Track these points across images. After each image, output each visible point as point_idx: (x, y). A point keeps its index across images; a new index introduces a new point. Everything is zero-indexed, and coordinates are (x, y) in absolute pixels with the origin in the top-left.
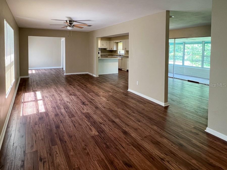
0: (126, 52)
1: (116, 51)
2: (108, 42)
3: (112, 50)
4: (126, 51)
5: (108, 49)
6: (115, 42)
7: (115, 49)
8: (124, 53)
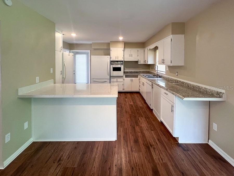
0: (168, 69)
1: (152, 66)
3: (146, 63)
8: (165, 71)
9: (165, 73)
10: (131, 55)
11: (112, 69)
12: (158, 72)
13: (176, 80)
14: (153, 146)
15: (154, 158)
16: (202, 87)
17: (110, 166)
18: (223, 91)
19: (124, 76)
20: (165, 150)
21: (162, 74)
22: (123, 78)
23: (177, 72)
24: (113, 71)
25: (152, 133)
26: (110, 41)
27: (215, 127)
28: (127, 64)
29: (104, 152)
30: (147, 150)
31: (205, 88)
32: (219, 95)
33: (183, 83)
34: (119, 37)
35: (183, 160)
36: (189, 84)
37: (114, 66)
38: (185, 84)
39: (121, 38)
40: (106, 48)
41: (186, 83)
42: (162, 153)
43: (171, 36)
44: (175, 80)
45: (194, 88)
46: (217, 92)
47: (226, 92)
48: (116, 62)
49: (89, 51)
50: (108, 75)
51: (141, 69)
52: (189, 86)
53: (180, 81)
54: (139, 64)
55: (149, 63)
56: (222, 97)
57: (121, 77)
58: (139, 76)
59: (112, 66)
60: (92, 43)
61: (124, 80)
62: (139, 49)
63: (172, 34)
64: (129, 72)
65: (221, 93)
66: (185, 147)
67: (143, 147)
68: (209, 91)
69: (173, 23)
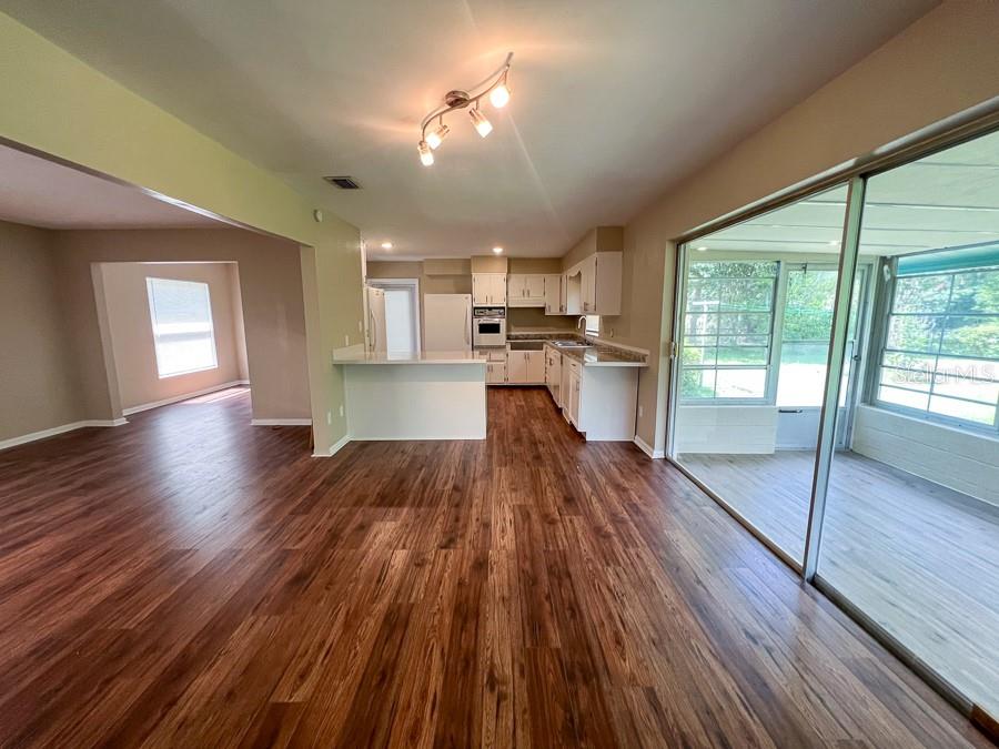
2: (552, 278)
3: (564, 313)
5: (554, 311)
7: (573, 310)
8: (599, 331)
9: (597, 335)
10: (526, 293)
11: (476, 328)
18: (647, 352)
19: (509, 346)
21: (592, 336)
22: (506, 350)
23: (613, 330)
24: (480, 332)
28: (514, 314)
32: (643, 359)
34: (493, 248)
37: (483, 321)
39: (498, 250)
40: (460, 273)
43: (596, 255)
46: (641, 355)
48: (487, 310)
49: (416, 282)
50: (468, 343)
54: (546, 314)
55: (569, 313)
56: (646, 360)
57: (500, 348)
58: (545, 346)
59: (475, 320)
60: (424, 260)
61: (507, 355)
63: (598, 251)
64: (521, 337)
65: (645, 355)
69: (599, 228)
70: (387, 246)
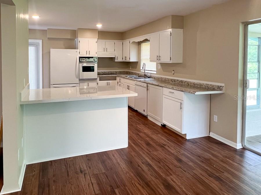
0: (160, 67)
1: (135, 65)
2: (118, 43)
3: (128, 60)
4: (161, 63)
5: (120, 60)
6: (134, 42)
7: (133, 59)
8: (156, 70)
9: (155, 73)
10: (105, 50)
11: (81, 69)
12: (146, 71)
13: (173, 79)
14: (166, 144)
15: (173, 152)
16: (203, 84)
17: (137, 165)
18: (223, 85)
19: (98, 79)
20: (179, 146)
21: (151, 73)
22: (97, 81)
23: (173, 70)
24: (83, 71)
25: (159, 136)
26: (79, 29)
27: (215, 118)
28: (102, 61)
29: (124, 157)
30: (163, 148)
31: (206, 84)
32: (219, 88)
33: (182, 81)
34: (96, 25)
35: (196, 149)
36: (189, 82)
37: (85, 65)
38: (185, 83)
39: (99, 26)
40: (69, 37)
41: (186, 81)
42: (176, 148)
43: (170, 30)
44: (171, 80)
45: (195, 85)
46: (218, 86)
47: (225, 85)
48: (87, 59)
50: (77, 78)
51: (117, 68)
52: (189, 84)
53: (178, 80)
54: (116, 61)
55: (131, 60)
56: (222, 89)
57: (94, 80)
58: (118, 79)
59: (81, 64)
60: (48, 29)
61: (98, 84)
62: (116, 41)
63: (172, 28)
64: (101, 73)
65: (221, 86)
66: (194, 141)
67: (158, 147)
68: (211, 86)
69: (173, 16)
70: (36, 17)
